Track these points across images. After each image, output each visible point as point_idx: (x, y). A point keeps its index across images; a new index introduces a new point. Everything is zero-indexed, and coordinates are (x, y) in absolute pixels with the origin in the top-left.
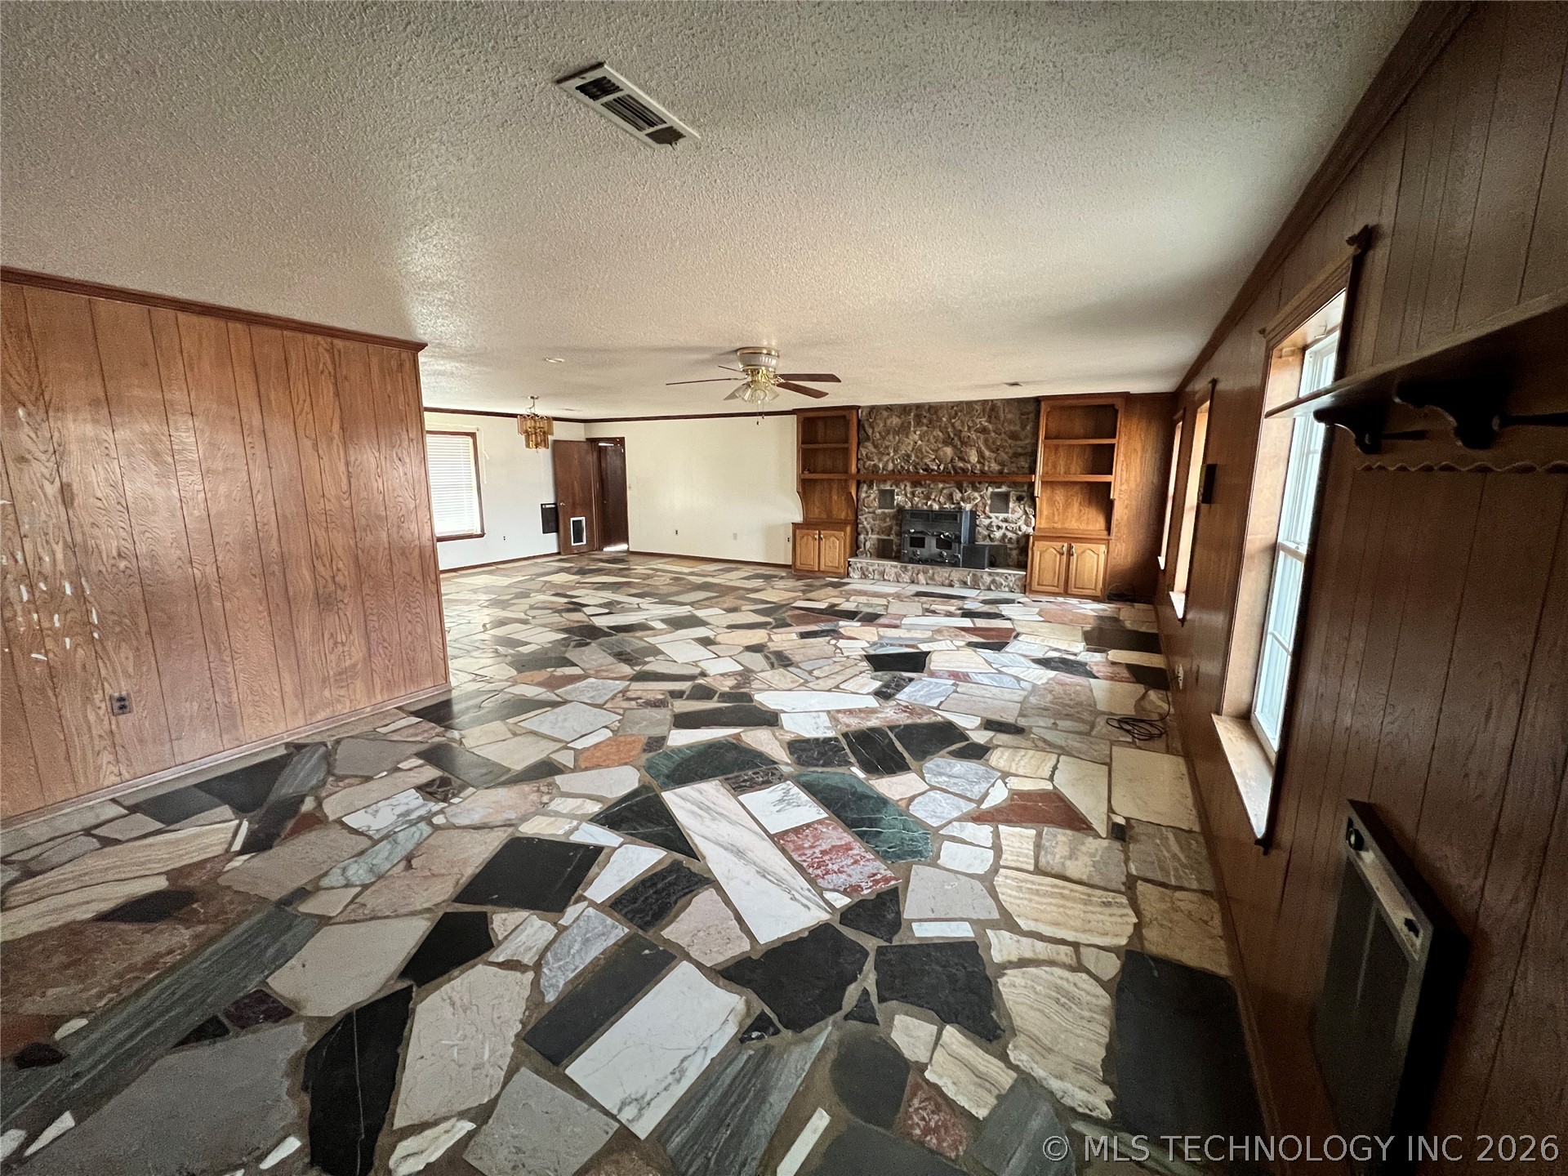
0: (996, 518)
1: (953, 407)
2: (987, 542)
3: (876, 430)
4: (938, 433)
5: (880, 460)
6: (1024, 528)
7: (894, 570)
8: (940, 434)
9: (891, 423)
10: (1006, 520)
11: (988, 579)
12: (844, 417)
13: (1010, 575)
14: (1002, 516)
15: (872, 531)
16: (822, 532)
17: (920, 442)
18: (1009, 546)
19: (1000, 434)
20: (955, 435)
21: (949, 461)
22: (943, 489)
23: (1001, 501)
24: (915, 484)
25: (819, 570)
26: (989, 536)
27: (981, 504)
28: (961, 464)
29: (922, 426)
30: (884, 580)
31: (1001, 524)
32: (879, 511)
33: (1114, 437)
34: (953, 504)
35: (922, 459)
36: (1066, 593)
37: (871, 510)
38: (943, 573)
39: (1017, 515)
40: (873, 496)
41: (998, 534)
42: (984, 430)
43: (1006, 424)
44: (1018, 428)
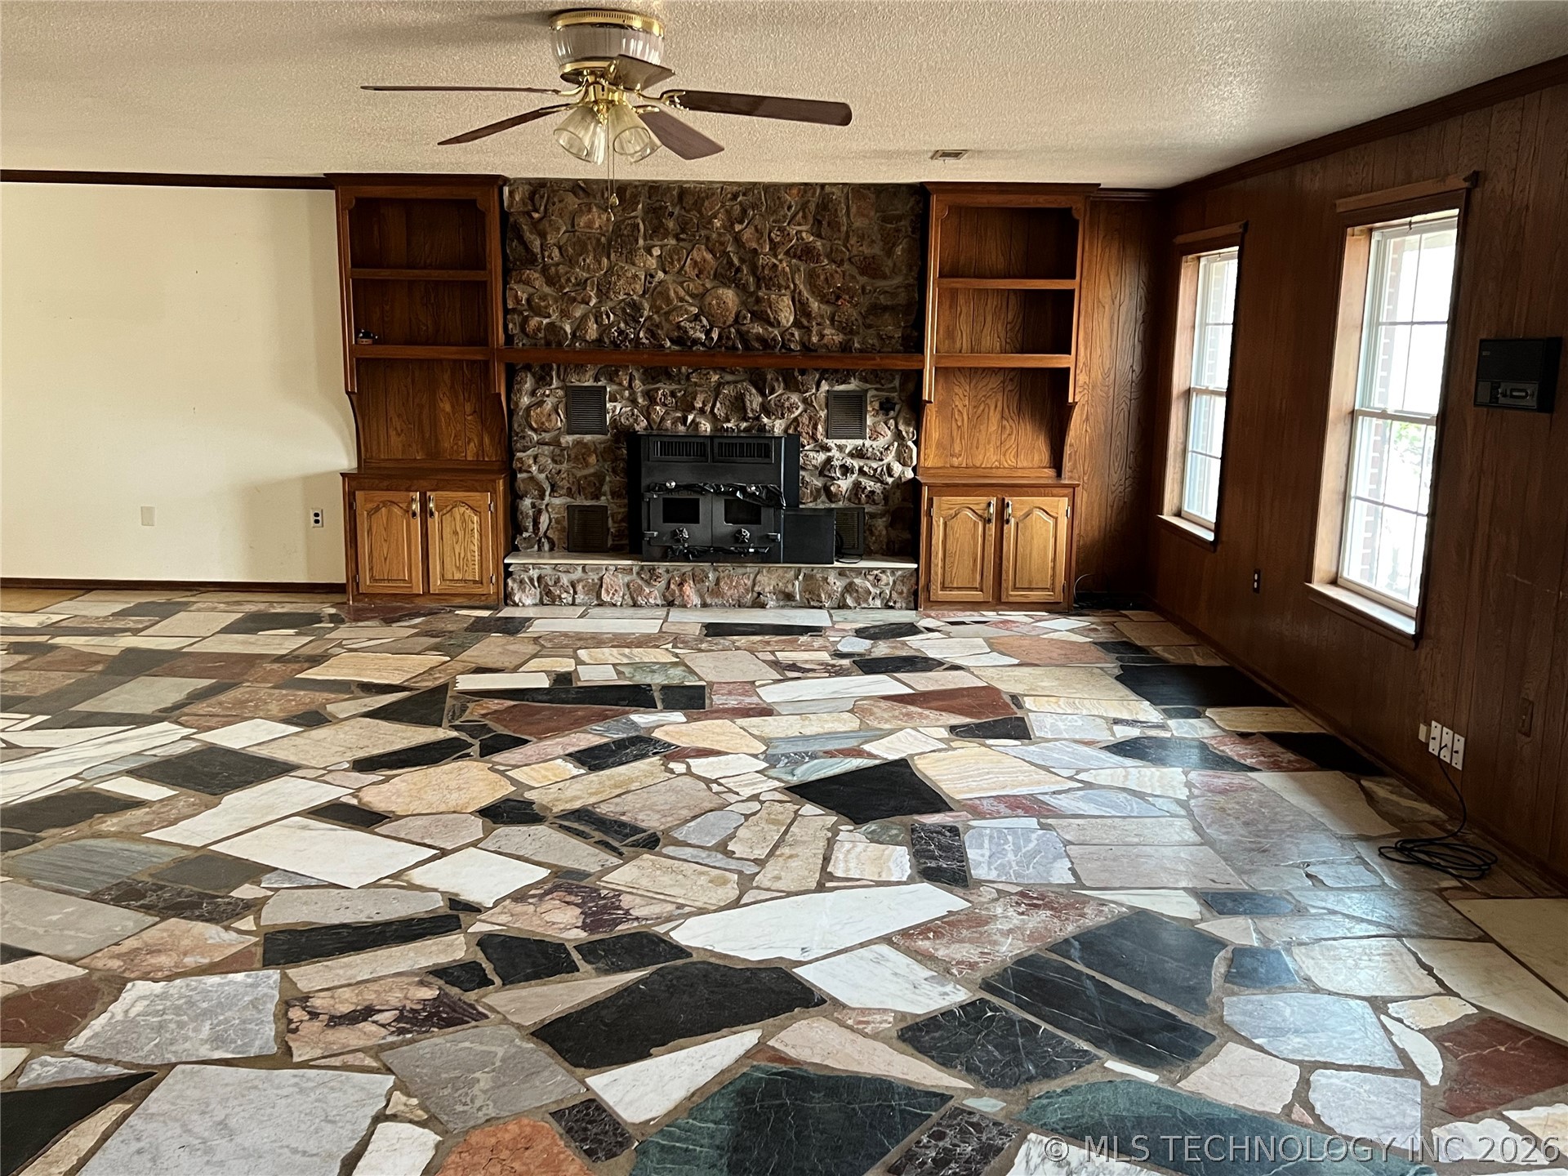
0: (840, 449)
1: (735, 197)
2: (822, 504)
3: (551, 239)
4: (702, 254)
5: (565, 314)
6: (897, 468)
7: (623, 579)
8: (709, 257)
9: (590, 225)
10: (859, 454)
11: (837, 584)
12: (472, 203)
13: (883, 571)
14: (850, 444)
15: (554, 488)
16: (431, 495)
17: (661, 274)
18: (868, 509)
19: (840, 264)
20: (742, 260)
21: (731, 320)
22: (720, 385)
23: (847, 414)
24: (654, 374)
25: (427, 592)
26: (826, 489)
27: (805, 419)
28: (758, 329)
29: (665, 236)
30: (601, 604)
31: (849, 461)
32: (568, 440)
33: (1073, 277)
34: (745, 419)
35: (667, 313)
36: (998, 601)
37: (547, 436)
38: (738, 578)
39: (881, 442)
40: (549, 404)
41: (844, 485)
42: (806, 253)
43: (853, 241)
44: (877, 250)
